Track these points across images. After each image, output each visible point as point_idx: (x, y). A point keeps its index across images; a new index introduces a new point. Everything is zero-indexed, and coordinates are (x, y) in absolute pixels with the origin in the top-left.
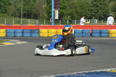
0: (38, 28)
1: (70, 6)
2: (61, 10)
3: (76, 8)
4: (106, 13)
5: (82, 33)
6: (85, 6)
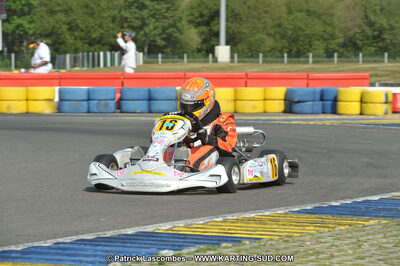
1: (46, 5)
2: (15, 17)
3: (67, 11)
5: (89, 100)
6: (99, 6)
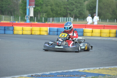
0: (13, 26)
1: (45, 3)
2: (37, 7)
4: (81, 12)
5: (57, 31)
6: (60, 4)
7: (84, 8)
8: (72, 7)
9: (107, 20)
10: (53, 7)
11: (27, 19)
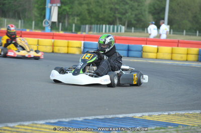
0: (21, 36)
3: (89, 4)
4: (139, 16)
6: (104, 2)
7: (145, 11)
8: (123, 8)
9: (183, 32)
10: (91, 7)
11: (46, 26)
